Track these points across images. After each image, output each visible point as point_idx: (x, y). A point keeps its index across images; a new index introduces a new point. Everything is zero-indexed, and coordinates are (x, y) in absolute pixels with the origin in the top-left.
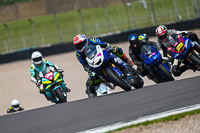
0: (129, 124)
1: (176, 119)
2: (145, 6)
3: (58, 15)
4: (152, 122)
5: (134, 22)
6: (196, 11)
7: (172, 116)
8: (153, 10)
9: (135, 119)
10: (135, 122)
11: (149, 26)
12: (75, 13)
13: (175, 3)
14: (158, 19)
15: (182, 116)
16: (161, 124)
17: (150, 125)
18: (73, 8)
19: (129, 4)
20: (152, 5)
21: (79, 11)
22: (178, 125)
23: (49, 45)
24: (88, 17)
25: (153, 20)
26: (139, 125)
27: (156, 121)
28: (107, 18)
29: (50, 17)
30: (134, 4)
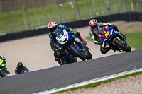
0: (61, 90)
1: (94, 86)
2: (73, 7)
3: (10, 13)
4: (77, 88)
5: (64, 17)
6: (108, 9)
7: (91, 84)
8: (78, 9)
9: (65, 86)
10: (65, 88)
11: (75, 20)
12: (23, 11)
13: (93, 4)
14: (81, 15)
15: (99, 84)
16: (83, 89)
17: (76, 90)
18: (21, 8)
19: (61, 5)
20: (77, 5)
21: (25, 10)
22: (95, 90)
23: (4, 34)
24: (32, 14)
25: (78, 16)
26: (67, 90)
27: (80, 88)
28: (45, 15)
29: (5, 14)
30: (65, 5)
